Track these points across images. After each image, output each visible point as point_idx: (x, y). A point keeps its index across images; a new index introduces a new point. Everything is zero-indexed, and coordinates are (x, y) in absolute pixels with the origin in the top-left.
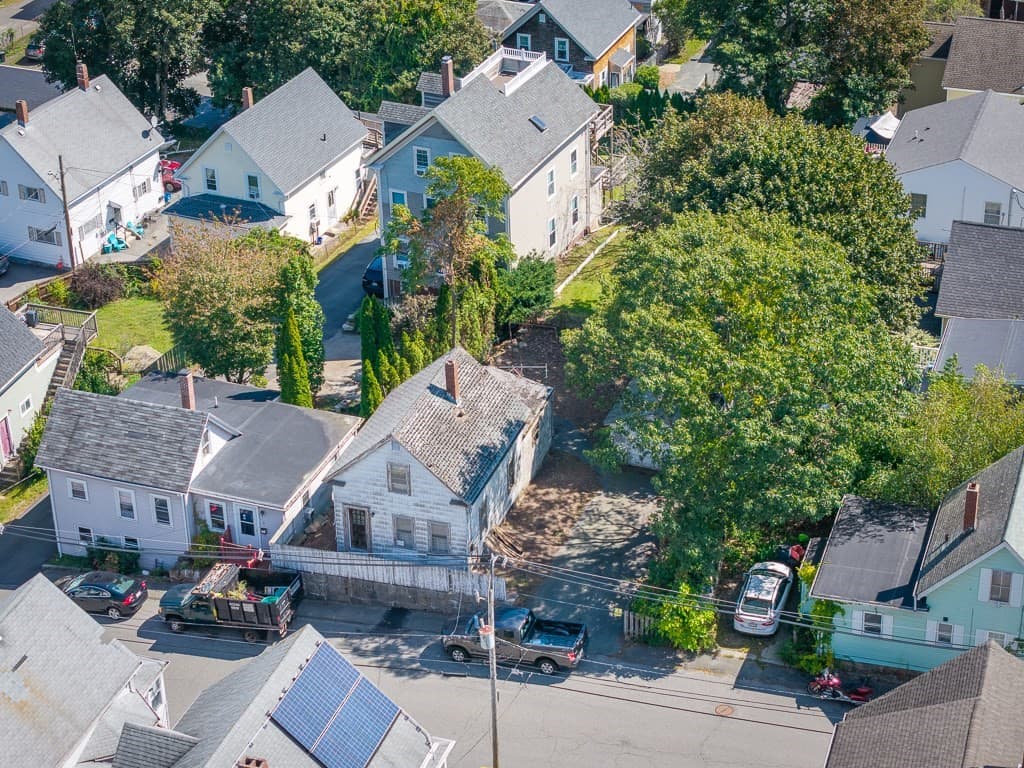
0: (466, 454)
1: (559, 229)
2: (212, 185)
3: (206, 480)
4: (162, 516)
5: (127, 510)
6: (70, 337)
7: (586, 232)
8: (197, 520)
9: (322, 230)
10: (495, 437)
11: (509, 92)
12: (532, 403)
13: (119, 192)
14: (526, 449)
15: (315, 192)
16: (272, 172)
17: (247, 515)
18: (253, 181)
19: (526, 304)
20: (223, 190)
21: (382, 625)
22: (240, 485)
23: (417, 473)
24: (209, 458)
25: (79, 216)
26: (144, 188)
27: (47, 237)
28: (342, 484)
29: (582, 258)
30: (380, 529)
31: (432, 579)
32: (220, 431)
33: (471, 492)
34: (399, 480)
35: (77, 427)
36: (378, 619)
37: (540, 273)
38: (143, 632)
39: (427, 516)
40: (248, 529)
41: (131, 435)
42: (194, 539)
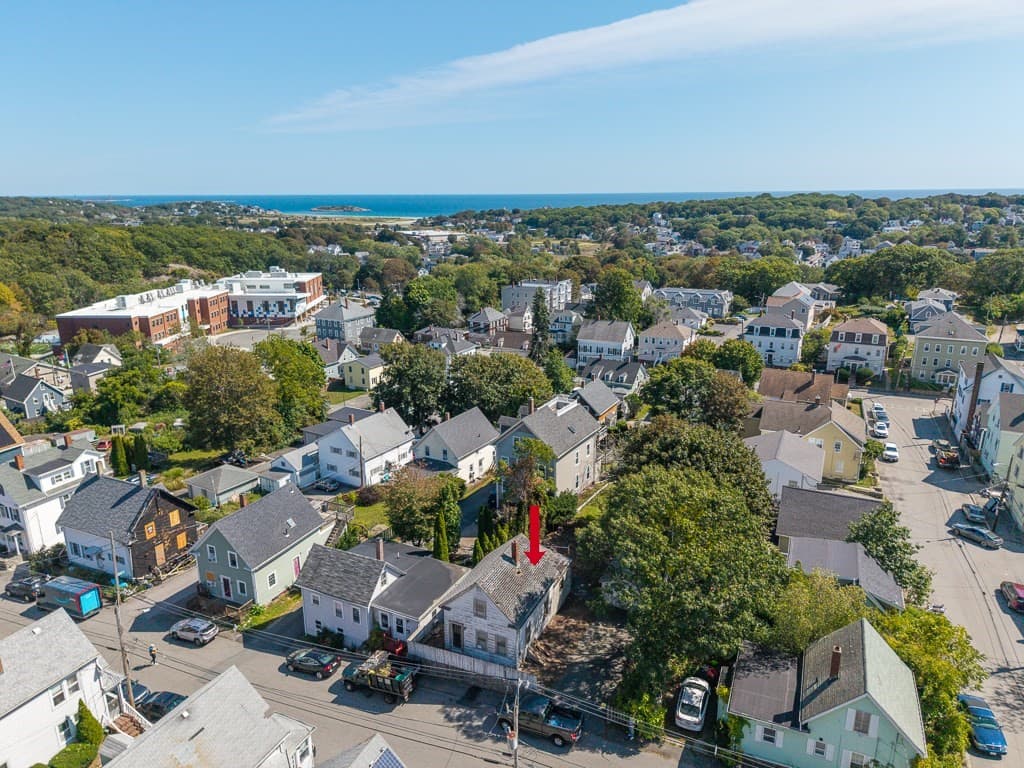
0: (519, 597)
1: (580, 480)
2: (428, 454)
3: (381, 600)
4: (356, 618)
5: (339, 613)
6: (339, 518)
7: (593, 483)
8: (374, 622)
9: (475, 477)
10: (536, 587)
11: (559, 414)
12: (560, 568)
13: (392, 457)
14: (555, 594)
15: (473, 459)
16: (453, 448)
17: (400, 622)
18: (445, 452)
19: (562, 514)
20: (431, 457)
21: (463, 698)
22: (398, 603)
23: (490, 605)
24: (385, 587)
25: (369, 467)
26: (404, 456)
27: (354, 473)
28: (449, 609)
29: (591, 495)
30: (469, 638)
31: (495, 671)
32: (393, 572)
33: (520, 621)
34: (480, 609)
35: (319, 565)
36: (462, 692)
37: (570, 500)
38: (331, 690)
39: (494, 632)
40: (400, 630)
41: (345, 571)
42: (371, 633)
